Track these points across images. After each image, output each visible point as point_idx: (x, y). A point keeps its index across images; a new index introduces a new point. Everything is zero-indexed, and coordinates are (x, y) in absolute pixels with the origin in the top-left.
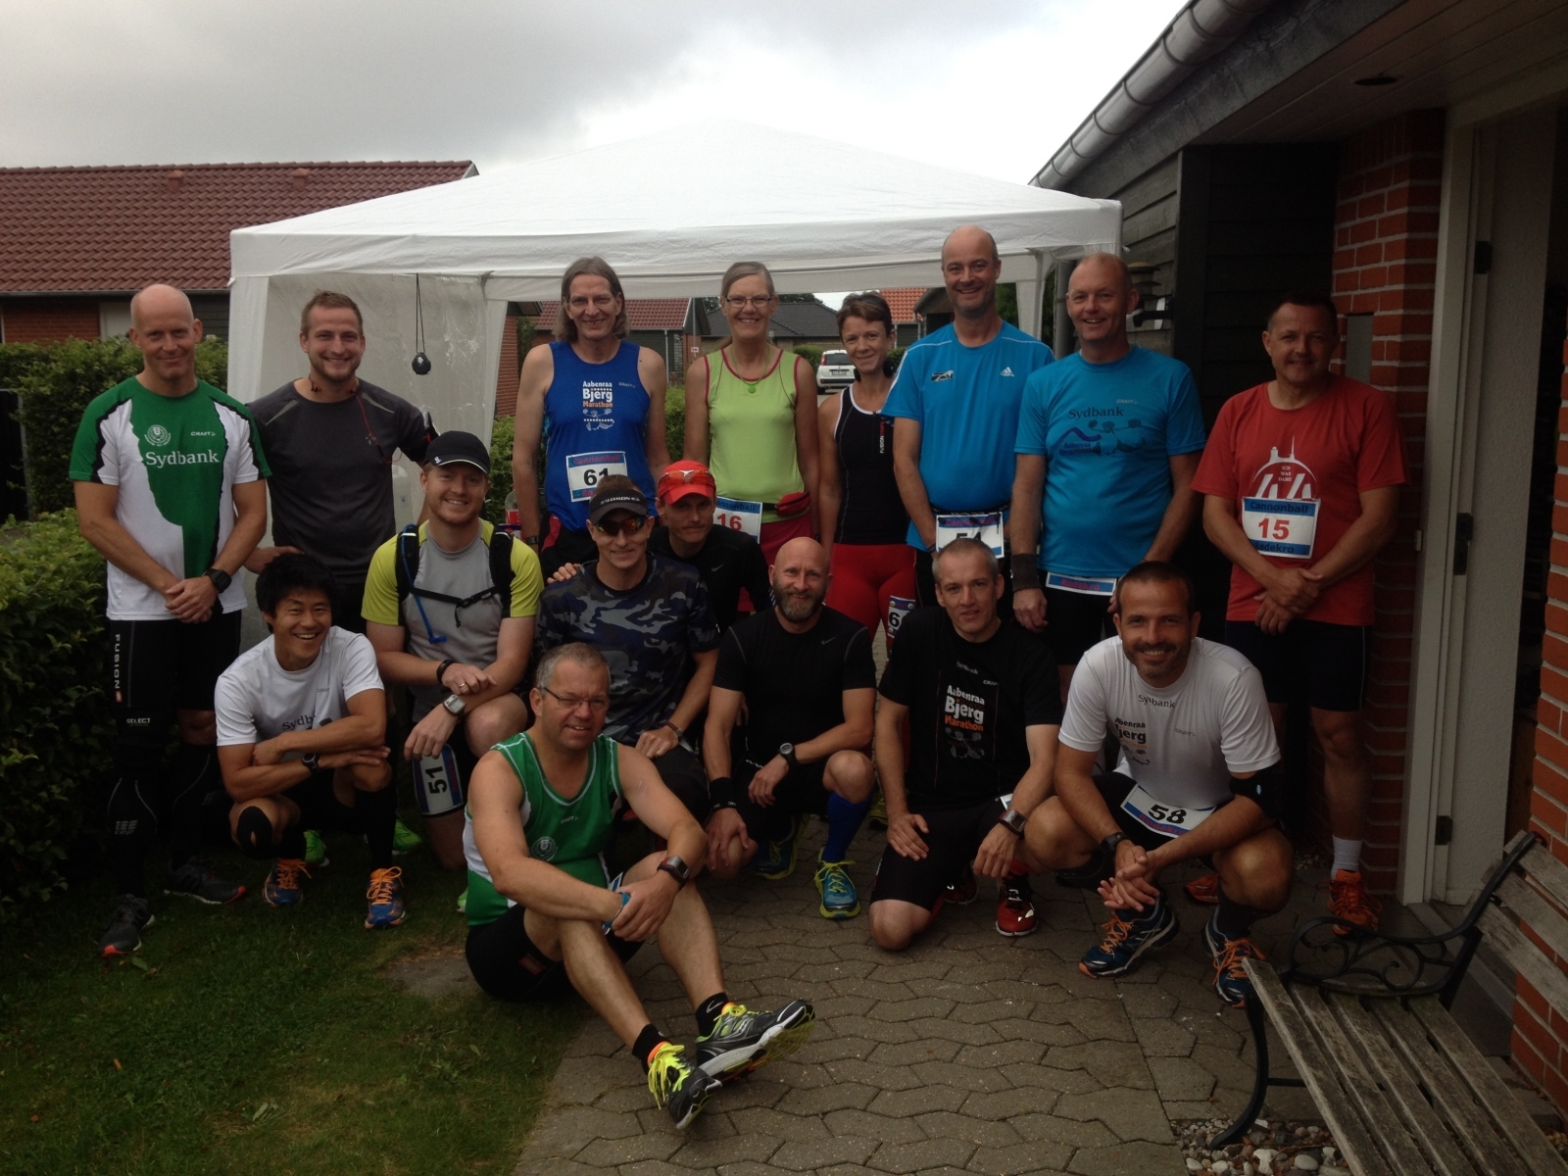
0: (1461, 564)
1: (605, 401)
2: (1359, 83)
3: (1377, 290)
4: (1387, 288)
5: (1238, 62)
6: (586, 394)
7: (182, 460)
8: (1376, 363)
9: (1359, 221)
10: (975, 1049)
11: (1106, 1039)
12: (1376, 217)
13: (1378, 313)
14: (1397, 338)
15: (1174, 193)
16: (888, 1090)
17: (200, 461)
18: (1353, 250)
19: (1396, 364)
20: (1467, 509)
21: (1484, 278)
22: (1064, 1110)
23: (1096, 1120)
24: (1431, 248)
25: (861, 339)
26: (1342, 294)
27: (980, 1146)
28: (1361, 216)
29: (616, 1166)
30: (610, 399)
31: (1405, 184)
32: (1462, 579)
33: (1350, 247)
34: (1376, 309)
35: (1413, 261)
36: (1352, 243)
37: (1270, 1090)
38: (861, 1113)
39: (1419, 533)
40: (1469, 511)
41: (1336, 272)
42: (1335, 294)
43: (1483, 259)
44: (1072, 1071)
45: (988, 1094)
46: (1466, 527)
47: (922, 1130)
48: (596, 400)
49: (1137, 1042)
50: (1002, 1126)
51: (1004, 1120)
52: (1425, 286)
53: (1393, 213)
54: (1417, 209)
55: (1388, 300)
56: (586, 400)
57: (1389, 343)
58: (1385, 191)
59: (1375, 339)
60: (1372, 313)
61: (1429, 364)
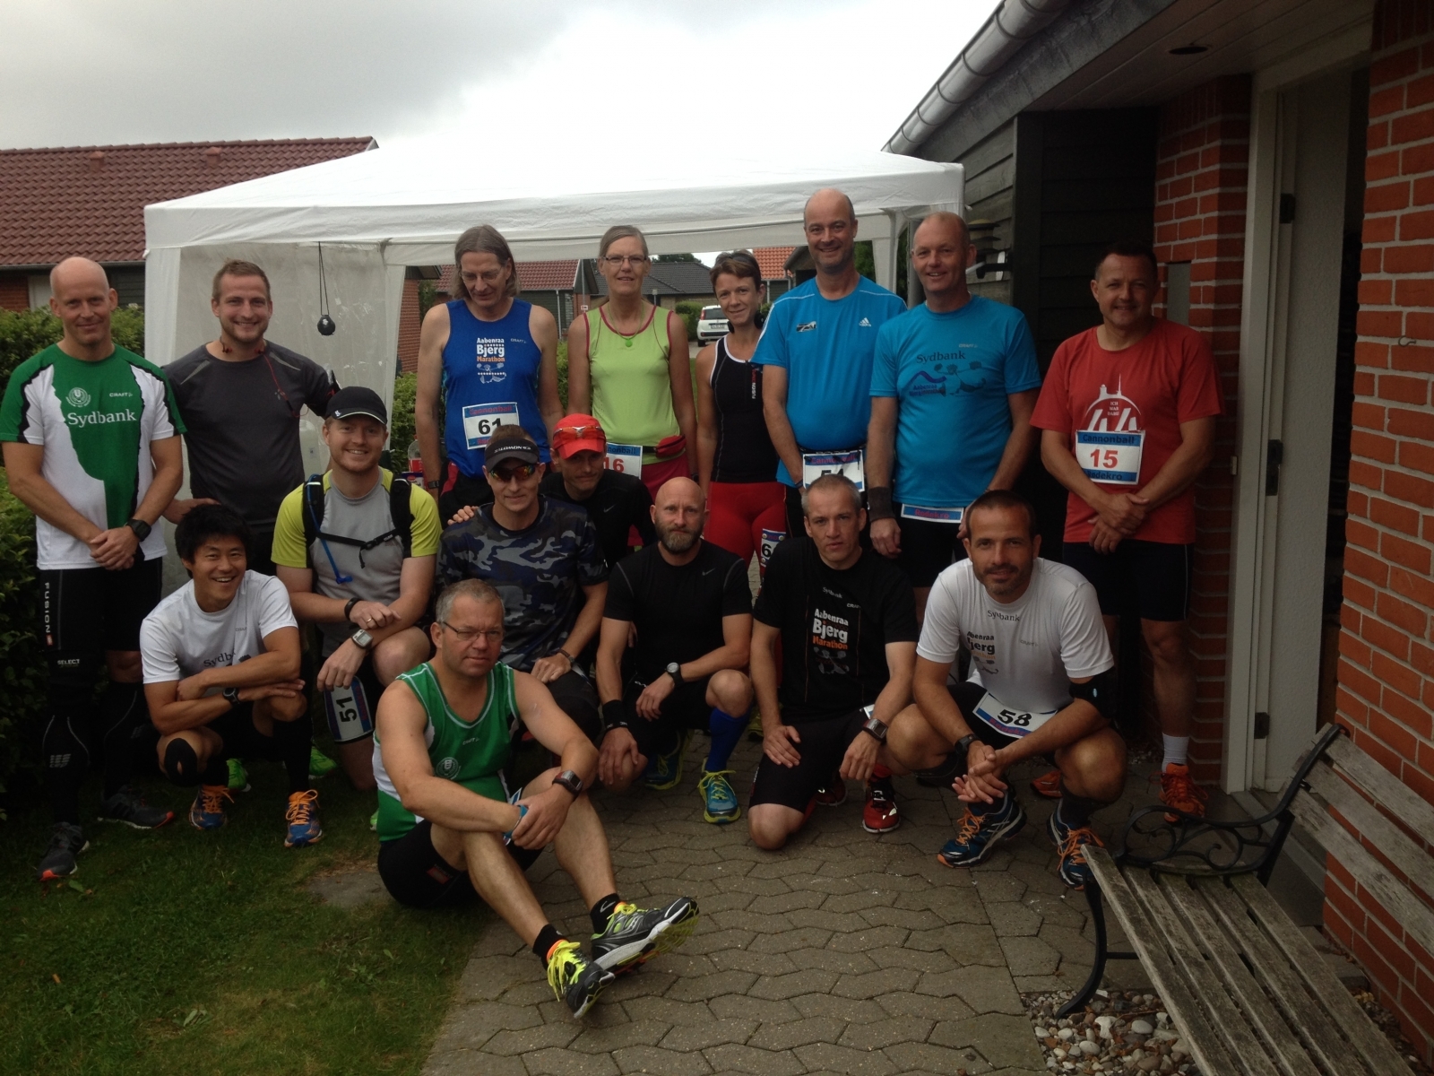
0: (1273, 486)
1: (497, 355)
2: (1174, 52)
3: (1194, 240)
4: (1203, 238)
5: (1064, 35)
6: (480, 349)
7: (102, 419)
8: (1193, 307)
9: (1177, 178)
10: (844, 936)
11: (963, 923)
12: (1192, 174)
13: (1195, 261)
14: (1212, 283)
15: (1011, 156)
16: (766, 975)
17: (118, 420)
18: (1171, 205)
19: (1211, 306)
20: (1277, 436)
21: (1288, 227)
22: (925, 987)
23: (954, 995)
24: (1241, 201)
25: (733, 294)
26: (1163, 244)
27: (849, 1022)
28: (1179, 174)
29: (520, 1054)
30: (502, 354)
31: (1217, 143)
32: (1273, 499)
33: (1169, 202)
34: (1193, 258)
35: (1224, 213)
36: (1171, 198)
37: (1109, 964)
38: (741, 997)
39: (1235, 459)
40: (1279, 438)
41: (1157, 225)
42: (1157, 245)
43: (1288, 210)
44: (932, 952)
45: (857, 975)
46: (1276, 452)
47: (798, 1010)
48: (489, 356)
49: (990, 924)
50: (870, 1003)
51: (871, 998)
52: (1237, 236)
53: (1206, 170)
54: (1228, 166)
55: (1203, 249)
56: (479, 355)
57: (1205, 287)
58: (1200, 150)
59: (1193, 284)
60: (1190, 261)
61: (1241, 306)
